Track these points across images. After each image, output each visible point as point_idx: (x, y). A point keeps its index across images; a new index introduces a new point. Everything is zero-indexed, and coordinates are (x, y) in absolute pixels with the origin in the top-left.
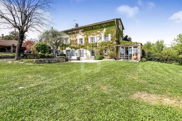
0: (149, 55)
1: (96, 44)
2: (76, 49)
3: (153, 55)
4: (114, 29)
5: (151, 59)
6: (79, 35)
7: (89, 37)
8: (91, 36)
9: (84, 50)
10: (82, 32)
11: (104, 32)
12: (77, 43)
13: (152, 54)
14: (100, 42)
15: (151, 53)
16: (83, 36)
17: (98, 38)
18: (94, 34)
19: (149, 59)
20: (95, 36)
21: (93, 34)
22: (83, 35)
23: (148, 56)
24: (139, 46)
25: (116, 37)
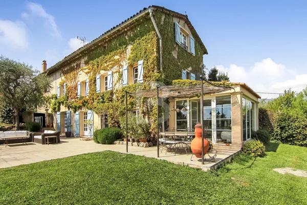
0: (283, 124)
1: (112, 94)
2: (76, 109)
3: (297, 124)
4: (150, 43)
5: (291, 136)
6: (81, 72)
7: (98, 77)
8: (102, 72)
9: (89, 111)
10: (87, 63)
11: (128, 57)
12: (77, 94)
13: (294, 121)
14: (118, 87)
15: (290, 117)
16: (87, 73)
17: (116, 76)
18: (108, 66)
19: (285, 135)
20: (110, 73)
21: (106, 65)
22: (87, 71)
23: (282, 128)
24: (234, 93)
25: (159, 69)
